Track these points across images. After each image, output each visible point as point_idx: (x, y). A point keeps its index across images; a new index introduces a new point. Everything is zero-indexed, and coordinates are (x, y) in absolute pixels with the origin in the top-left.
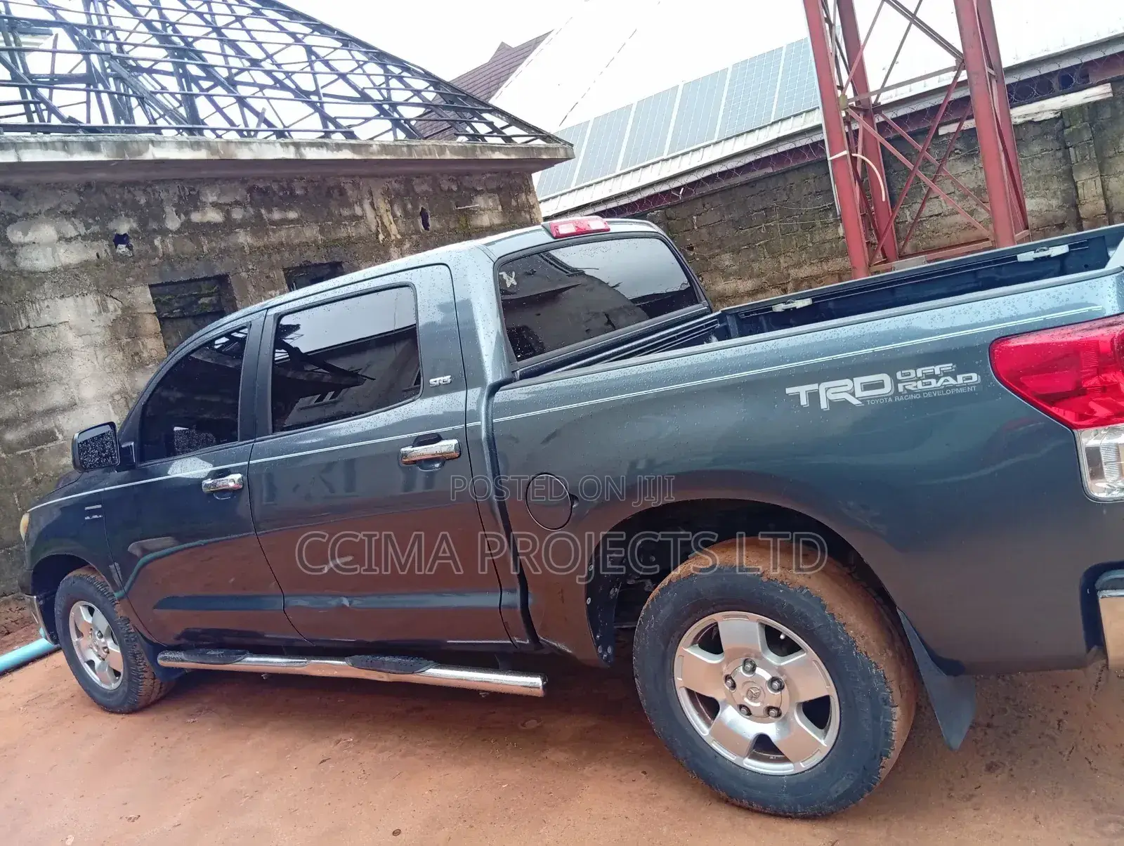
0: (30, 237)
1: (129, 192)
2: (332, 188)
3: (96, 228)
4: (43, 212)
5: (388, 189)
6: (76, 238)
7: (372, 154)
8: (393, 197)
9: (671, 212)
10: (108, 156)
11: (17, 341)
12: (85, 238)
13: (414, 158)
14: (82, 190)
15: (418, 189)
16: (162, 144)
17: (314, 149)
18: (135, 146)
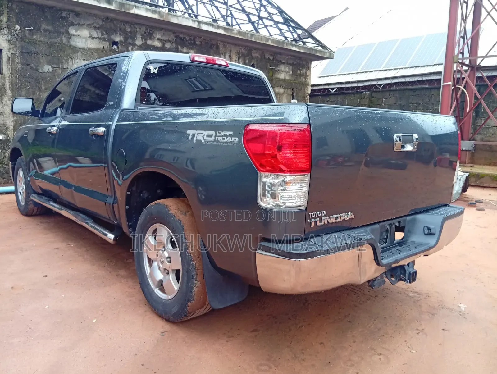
0: (78, 33)
1: (124, 25)
2: (214, 45)
3: (106, 36)
4: (86, 24)
5: (239, 51)
6: (96, 38)
7: (233, 34)
8: (241, 55)
9: (374, 94)
10: (115, 8)
11: (61, 72)
12: (100, 39)
13: (252, 40)
14: (104, 19)
15: (253, 55)
16: (139, 8)
17: (207, 26)
18: (128, 6)
